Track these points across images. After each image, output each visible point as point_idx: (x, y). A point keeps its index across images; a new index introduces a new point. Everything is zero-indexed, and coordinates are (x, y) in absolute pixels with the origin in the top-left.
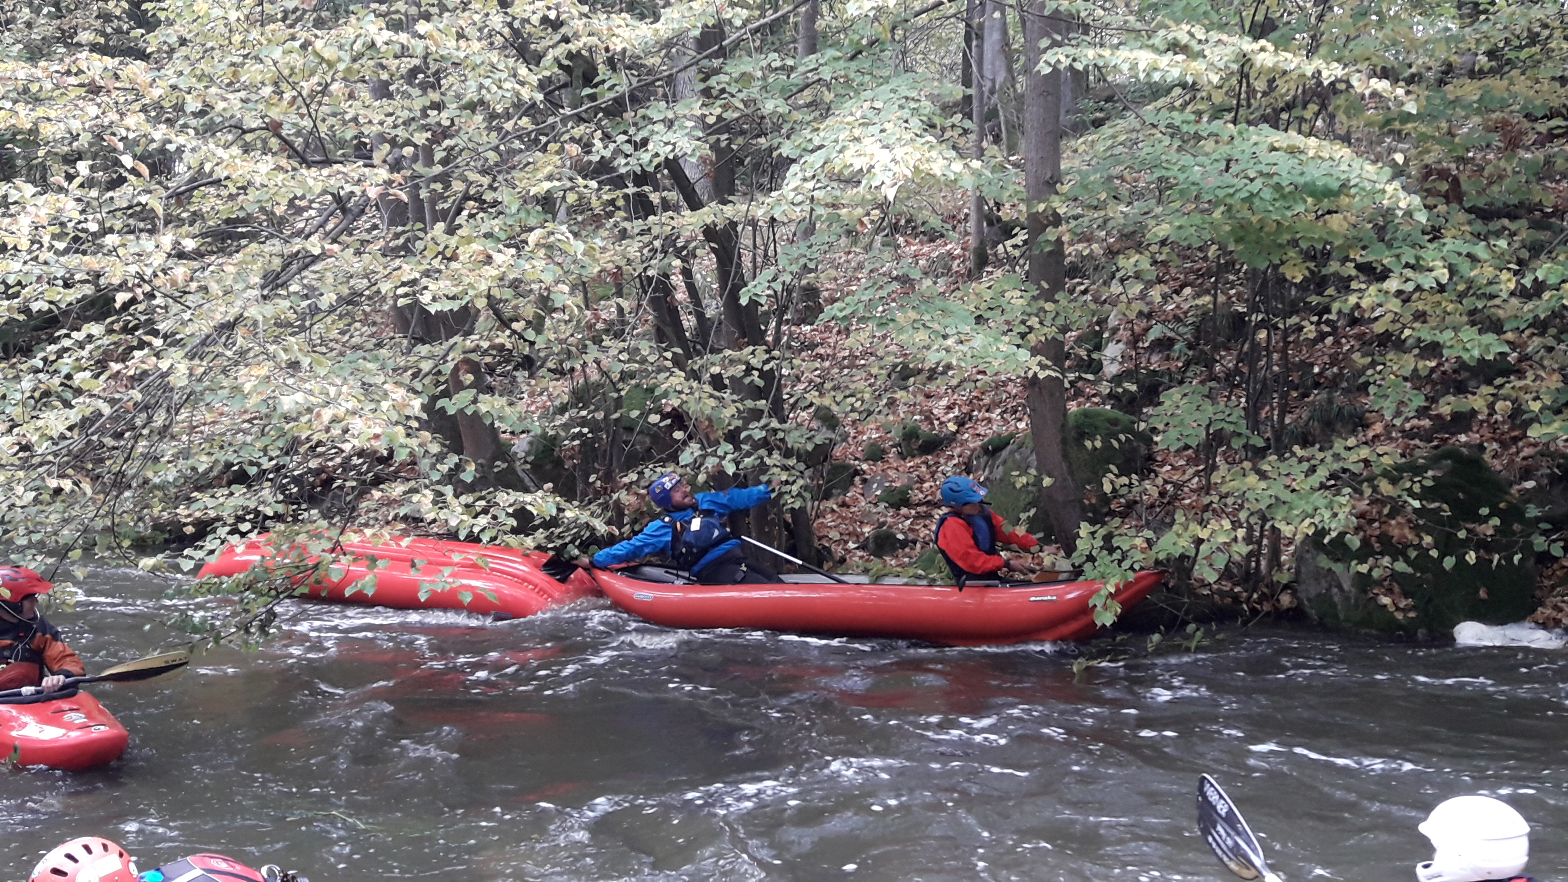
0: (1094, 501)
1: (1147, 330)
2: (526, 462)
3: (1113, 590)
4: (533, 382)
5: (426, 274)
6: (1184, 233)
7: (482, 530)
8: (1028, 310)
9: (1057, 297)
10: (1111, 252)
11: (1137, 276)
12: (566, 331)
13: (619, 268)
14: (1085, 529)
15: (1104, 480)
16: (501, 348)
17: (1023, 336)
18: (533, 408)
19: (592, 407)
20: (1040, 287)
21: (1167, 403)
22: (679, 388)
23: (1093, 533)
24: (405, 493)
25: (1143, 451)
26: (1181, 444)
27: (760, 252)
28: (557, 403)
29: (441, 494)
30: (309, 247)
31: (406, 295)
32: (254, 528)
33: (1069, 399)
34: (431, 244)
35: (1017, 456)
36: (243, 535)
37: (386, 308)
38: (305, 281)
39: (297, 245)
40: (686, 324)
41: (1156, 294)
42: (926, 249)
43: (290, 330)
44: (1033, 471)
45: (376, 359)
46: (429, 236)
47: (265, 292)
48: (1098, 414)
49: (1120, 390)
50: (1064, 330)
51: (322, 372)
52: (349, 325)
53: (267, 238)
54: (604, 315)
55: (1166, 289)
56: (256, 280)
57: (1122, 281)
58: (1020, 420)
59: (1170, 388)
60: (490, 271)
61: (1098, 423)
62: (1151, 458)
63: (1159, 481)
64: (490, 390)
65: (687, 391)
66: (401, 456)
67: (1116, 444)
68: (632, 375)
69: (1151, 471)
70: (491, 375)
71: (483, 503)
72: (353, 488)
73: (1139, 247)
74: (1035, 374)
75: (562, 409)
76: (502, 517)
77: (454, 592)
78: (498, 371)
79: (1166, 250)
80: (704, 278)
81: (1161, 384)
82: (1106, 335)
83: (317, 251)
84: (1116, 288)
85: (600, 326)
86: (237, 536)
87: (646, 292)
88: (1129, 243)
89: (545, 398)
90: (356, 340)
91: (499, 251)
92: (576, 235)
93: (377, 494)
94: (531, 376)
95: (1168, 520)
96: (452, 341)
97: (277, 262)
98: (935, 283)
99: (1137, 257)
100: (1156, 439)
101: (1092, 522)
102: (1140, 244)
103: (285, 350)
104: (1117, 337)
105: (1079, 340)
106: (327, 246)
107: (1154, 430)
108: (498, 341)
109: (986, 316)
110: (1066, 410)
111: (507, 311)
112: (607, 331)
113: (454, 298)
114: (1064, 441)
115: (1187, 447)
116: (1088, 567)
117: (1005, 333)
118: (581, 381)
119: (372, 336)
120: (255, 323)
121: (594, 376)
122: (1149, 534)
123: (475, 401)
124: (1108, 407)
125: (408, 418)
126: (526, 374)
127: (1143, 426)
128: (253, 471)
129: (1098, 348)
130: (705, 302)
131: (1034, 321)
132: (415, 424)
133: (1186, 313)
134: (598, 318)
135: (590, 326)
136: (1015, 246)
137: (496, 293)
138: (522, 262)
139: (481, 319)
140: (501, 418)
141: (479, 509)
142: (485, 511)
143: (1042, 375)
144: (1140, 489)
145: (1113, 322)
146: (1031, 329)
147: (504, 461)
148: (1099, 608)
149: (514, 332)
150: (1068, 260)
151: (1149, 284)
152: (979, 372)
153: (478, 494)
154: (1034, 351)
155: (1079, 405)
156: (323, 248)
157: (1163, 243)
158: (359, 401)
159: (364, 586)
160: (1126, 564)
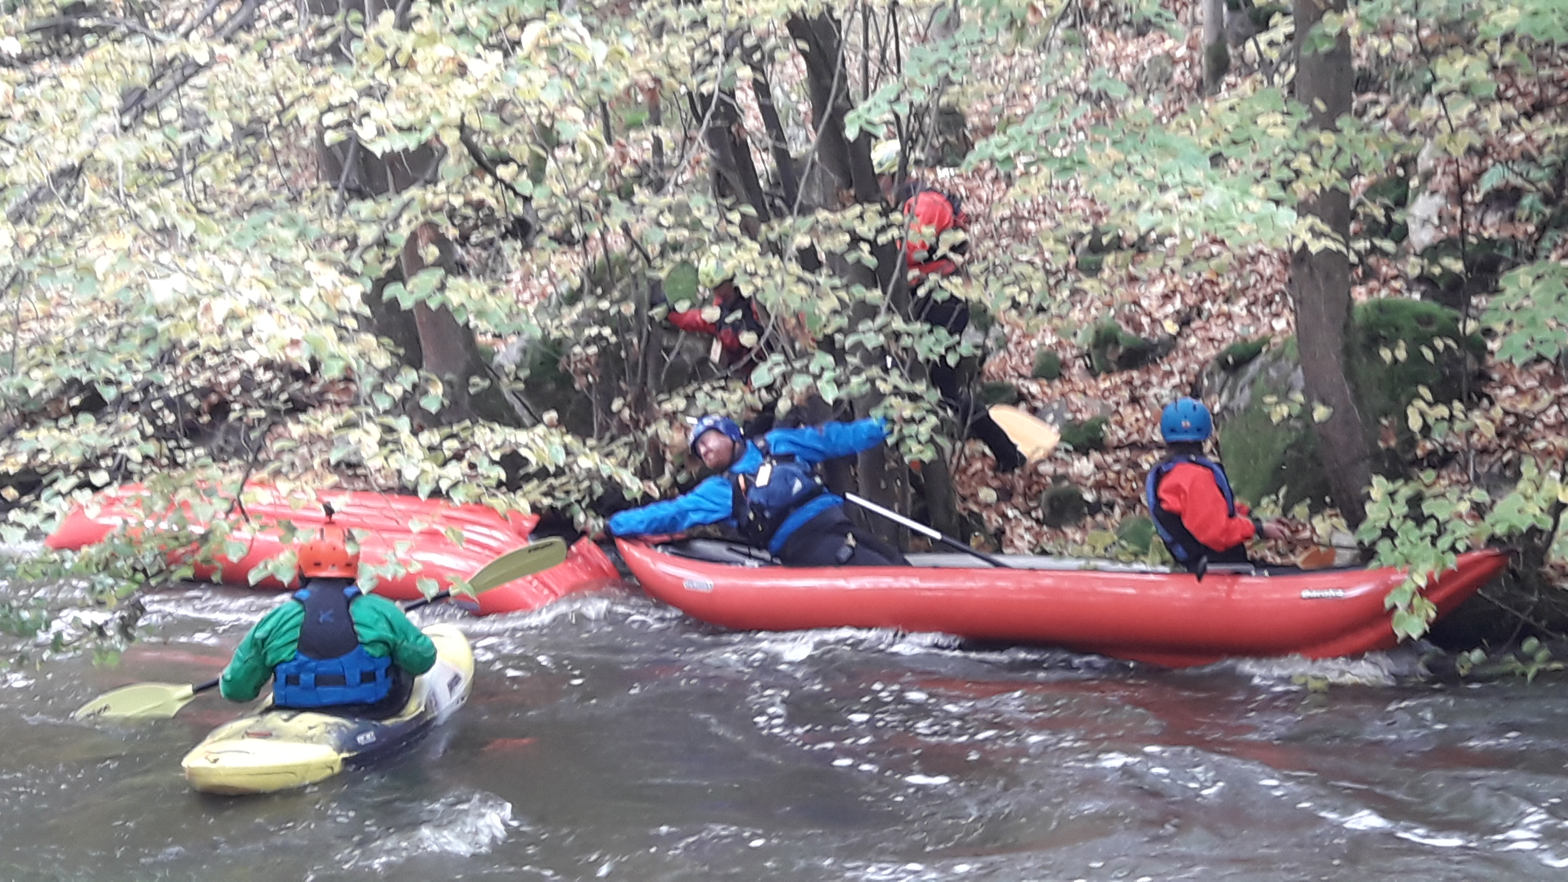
0: (1393, 443)
1: (1478, 175)
2: (517, 378)
3: (1423, 583)
4: (528, 256)
5: (368, 92)
6: (1540, 24)
7: (455, 485)
8: (1294, 144)
9: (1338, 124)
10: (1424, 51)
11: (1466, 90)
12: (577, 177)
13: (657, 81)
14: (1379, 487)
15: (1410, 411)
16: (479, 205)
17: (1285, 185)
18: (526, 296)
19: (616, 294)
20: (1312, 108)
21: (1510, 291)
22: (750, 268)
23: (1392, 495)
24: (338, 428)
25: (1471, 364)
26: (1532, 354)
27: (874, 53)
28: (563, 288)
29: (389, 429)
30: (192, 52)
31: (336, 127)
32: (113, 479)
33: (1354, 283)
34: (374, 47)
35: (1273, 373)
36: (95, 489)
37: (305, 142)
38: (185, 102)
39: (172, 47)
40: (759, 167)
41: (1492, 118)
42: (1131, 48)
43: (160, 176)
44: (1299, 397)
45: (292, 221)
46: (372, 32)
47: (127, 120)
48: (1400, 308)
49: (1437, 270)
50: (1350, 174)
51: (213, 242)
52: (251, 167)
53: (124, 36)
54: (634, 153)
55: (1511, 110)
56: (112, 101)
57: (1441, 97)
58: (1277, 315)
59: (1514, 266)
60: (462, 88)
61: (1401, 322)
62: (1483, 376)
63: (1497, 412)
64: (461, 269)
65: (762, 271)
66: (332, 371)
67: (1428, 354)
68: (676, 247)
69: (1481, 396)
70: (463, 245)
71: (454, 444)
72: (260, 420)
73: (1468, 43)
74: (1304, 246)
75: (573, 298)
76: (484, 467)
77: (411, 578)
78: (473, 239)
79: (1513, 48)
80: (787, 95)
81: (1499, 259)
82: (1414, 183)
83: (202, 58)
84: (1430, 108)
85: (628, 170)
86: (87, 492)
87: (700, 121)
88: (1453, 37)
89: (544, 281)
90: (261, 192)
91: (479, 56)
92: (591, 29)
93: (296, 430)
94: (527, 247)
95: (1508, 473)
96: (406, 195)
97: (142, 76)
98: (1146, 101)
99: (1466, 60)
100: (1492, 345)
101: (1391, 477)
102: (1469, 40)
103: (154, 207)
104: (1430, 186)
105: (1373, 191)
106: (219, 50)
107: (1488, 332)
108: (476, 195)
109: (1226, 153)
110: (1350, 300)
111: (487, 148)
112: (638, 178)
113: (410, 129)
114: (1348, 351)
115: (1540, 359)
116: (1383, 546)
117: (1257, 182)
118: (600, 253)
119: (285, 183)
120: (110, 167)
121: (619, 244)
122: (1480, 495)
123: (442, 287)
124: (1417, 296)
125: (341, 313)
126: (519, 245)
127: (1471, 326)
128: (109, 394)
129: (1402, 202)
130: (788, 133)
131: (1303, 162)
132: (352, 323)
133: (1540, 149)
134: (623, 157)
135: (613, 171)
136: (1271, 44)
137: (473, 121)
138: (512, 73)
139: (450, 160)
140: (480, 314)
141: (448, 454)
142: (458, 456)
143: (1315, 247)
144: (1468, 425)
145: (1425, 161)
146: (1298, 173)
147: (484, 376)
148: (1401, 610)
149: (497, 180)
150: (1356, 64)
151: (1484, 103)
152: (1214, 241)
153: (446, 431)
154: (1303, 209)
155: (1371, 292)
156: (212, 53)
157: (1506, 39)
158: (268, 288)
159: (277, 569)
160: (1444, 543)
